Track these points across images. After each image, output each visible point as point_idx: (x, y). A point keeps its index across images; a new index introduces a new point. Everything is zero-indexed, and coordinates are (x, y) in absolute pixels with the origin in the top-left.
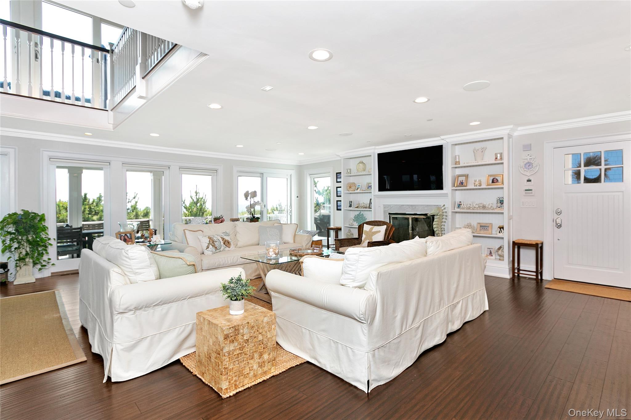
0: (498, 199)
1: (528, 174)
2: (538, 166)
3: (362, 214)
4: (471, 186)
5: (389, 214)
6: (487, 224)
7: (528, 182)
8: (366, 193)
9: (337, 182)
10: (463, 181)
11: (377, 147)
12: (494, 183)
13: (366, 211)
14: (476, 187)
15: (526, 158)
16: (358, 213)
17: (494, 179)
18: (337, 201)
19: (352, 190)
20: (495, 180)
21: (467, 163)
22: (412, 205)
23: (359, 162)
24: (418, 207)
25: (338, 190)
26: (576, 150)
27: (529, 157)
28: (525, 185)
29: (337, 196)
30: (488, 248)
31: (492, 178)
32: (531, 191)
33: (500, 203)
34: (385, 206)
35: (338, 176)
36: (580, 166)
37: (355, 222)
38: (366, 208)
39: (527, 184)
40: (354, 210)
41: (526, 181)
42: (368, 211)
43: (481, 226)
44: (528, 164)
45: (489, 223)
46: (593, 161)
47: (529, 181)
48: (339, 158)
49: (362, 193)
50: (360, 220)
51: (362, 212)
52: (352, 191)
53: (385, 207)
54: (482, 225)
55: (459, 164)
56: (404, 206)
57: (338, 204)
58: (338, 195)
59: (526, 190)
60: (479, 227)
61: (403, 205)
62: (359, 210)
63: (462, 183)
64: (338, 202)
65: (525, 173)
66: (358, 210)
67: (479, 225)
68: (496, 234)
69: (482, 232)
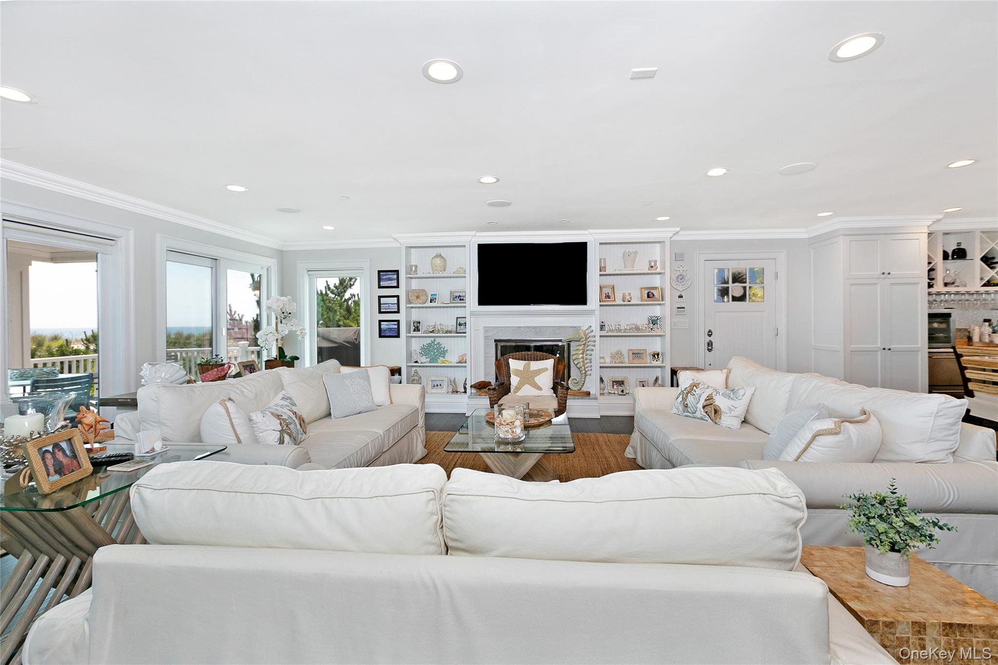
0: (650, 318)
1: (680, 288)
2: (691, 280)
3: (439, 343)
4: (619, 301)
5: (496, 341)
6: (640, 350)
7: (680, 299)
8: (450, 307)
9: (380, 287)
10: (610, 294)
11: (477, 234)
12: (650, 298)
13: (451, 337)
14: (624, 303)
15: (679, 269)
16: (429, 341)
17: (649, 292)
18: (379, 321)
19: (420, 301)
20: (650, 294)
21: (618, 270)
22: (534, 328)
23: (435, 255)
24: (544, 330)
25: (382, 302)
26: (722, 265)
27: (681, 269)
28: (677, 302)
29: (380, 312)
30: (640, 382)
31: (646, 292)
32: (683, 309)
33: (652, 323)
34: (487, 329)
35: (381, 277)
36: (727, 283)
37: (424, 357)
38: (451, 332)
39: (679, 301)
40: (423, 337)
41: (677, 297)
42: (454, 337)
43: (633, 354)
44: (681, 277)
45: (643, 350)
46: (738, 278)
47: (681, 297)
48: (397, 245)
49: (444, 307)
50: (434, 353)
51: (438, 340)
52: (420, 304)
53: (487, 331)
54: (635, 352)
55: (605, 271)
56: (522, 329)
57: (382, 326)
58: (382, 310)
59: (678, 308)
60: (632, 355)
61: (520, 327)
62: (433, 337)
63: (608, 297)
64: (382, 323)
65: (678, 287)
66: (430, 337)
67: (631, 353)
68: (651, 363)
69: (636, 361)
